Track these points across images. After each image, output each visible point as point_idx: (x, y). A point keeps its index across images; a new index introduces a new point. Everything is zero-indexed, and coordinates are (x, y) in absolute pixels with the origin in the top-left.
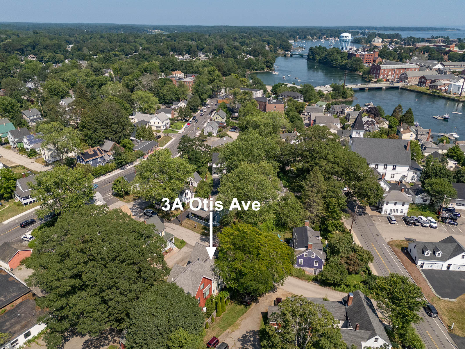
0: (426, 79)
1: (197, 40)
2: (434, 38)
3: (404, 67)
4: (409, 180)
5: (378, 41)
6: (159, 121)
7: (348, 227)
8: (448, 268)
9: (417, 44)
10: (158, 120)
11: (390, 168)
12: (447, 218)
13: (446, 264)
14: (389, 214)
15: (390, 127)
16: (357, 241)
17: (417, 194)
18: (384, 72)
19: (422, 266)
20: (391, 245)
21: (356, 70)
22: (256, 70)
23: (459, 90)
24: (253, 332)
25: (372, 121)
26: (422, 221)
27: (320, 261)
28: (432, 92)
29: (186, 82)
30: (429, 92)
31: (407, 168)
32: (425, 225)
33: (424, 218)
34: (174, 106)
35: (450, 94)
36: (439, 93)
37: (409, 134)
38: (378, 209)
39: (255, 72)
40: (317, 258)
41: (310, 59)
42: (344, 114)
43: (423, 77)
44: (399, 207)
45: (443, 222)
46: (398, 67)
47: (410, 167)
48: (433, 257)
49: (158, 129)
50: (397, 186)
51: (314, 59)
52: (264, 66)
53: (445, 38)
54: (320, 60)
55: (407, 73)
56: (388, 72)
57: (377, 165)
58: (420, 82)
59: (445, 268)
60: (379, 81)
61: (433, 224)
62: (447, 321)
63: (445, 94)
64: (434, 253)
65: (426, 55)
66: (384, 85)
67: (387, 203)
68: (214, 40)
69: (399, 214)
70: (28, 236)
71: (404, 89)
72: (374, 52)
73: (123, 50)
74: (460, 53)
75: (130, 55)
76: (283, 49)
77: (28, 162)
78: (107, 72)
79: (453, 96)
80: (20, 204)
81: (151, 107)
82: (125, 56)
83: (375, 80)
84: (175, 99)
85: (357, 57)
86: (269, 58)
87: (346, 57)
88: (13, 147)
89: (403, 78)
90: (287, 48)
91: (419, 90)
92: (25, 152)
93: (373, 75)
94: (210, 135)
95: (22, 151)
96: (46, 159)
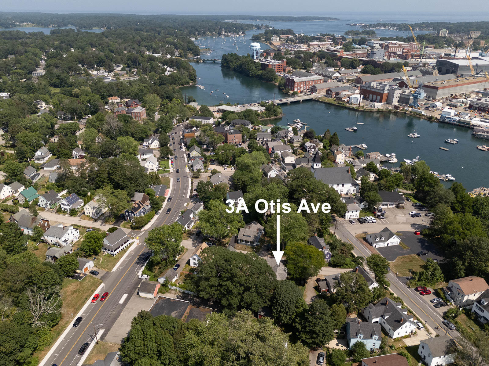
0: (331, 91)
1: (97, 45)
2: (322, 36)
3: (312, 79)
4: (352, 192)
5: (276, 40)
6: (153, 164)
7: (333, 232)
8: (388, 245)
9: (310, 43)
10: (151, 164)
11: (340, 186)
12: (379, 215)
13: (386, 243)
14: (350, 218)
15: (324, 147)
17: (361, 203)
18: (297, 85)
19: (375, 247)
20: (357, 237)
21: (271, 80)
22: (182, 85)
23: (357, 101)
24: (314, 296)
25: (313, 146)
26: (368, 220)
27: (330, 254)
28: (339, 103)
29: (137, 113)
30: (336, 103)
31: (351, 185)
32: (370, 222)
33: (369, 218)
34: (145, 143)
35: (351, 104)
36: (343, 104)
37: (341, 156)
38: (343, 216)
39: (181, 86)
40: (328, 253)
41: (225, 66)
42: (288, 137)
43: (329, 90)
44: (355, 213)
45: (377, 218)
46: (308, 80)
48: (380, 241)
49: (152, 171)
50: (350, 200)
51: (228, 67)
52: (188, 79)
53: (332, 36)
54: (234, 68)
55: (316, 85)
56: (301, 84)
57: (333, 185)
58: (327, 94)
59: (386, 246)
60: (295, 94)
61: (374, 221)
62: (395, 272)
63: (348, 105)
64: (381, 239)
65: (323, 61)
66: (300, 98)
67: (348, 212)
68: (117, 45)
69: (355, 217)
70: (144, 275)
71: (316, 101)
72: (283, 61)
73: (25, 67)
74: (349, 58)
75: (34, 72)
76: (191, 52)
77: (75, 220)
78: (39, 104)
79: (354, 106)
80: (110, 256)
81: (134, 150)
82: (30, 75)
83: (292, 92)
84: (145, 136)
85: (270, 67)
86: (192, 72)
87: (260, 68)
88: (46, 209)
89: (314, 90)
90: (196, 52)
91: (329, 102)
92: (64, 212)
93: (288, 87)
94: (199, 171)
95: (59, 211)
96: (91, 215)
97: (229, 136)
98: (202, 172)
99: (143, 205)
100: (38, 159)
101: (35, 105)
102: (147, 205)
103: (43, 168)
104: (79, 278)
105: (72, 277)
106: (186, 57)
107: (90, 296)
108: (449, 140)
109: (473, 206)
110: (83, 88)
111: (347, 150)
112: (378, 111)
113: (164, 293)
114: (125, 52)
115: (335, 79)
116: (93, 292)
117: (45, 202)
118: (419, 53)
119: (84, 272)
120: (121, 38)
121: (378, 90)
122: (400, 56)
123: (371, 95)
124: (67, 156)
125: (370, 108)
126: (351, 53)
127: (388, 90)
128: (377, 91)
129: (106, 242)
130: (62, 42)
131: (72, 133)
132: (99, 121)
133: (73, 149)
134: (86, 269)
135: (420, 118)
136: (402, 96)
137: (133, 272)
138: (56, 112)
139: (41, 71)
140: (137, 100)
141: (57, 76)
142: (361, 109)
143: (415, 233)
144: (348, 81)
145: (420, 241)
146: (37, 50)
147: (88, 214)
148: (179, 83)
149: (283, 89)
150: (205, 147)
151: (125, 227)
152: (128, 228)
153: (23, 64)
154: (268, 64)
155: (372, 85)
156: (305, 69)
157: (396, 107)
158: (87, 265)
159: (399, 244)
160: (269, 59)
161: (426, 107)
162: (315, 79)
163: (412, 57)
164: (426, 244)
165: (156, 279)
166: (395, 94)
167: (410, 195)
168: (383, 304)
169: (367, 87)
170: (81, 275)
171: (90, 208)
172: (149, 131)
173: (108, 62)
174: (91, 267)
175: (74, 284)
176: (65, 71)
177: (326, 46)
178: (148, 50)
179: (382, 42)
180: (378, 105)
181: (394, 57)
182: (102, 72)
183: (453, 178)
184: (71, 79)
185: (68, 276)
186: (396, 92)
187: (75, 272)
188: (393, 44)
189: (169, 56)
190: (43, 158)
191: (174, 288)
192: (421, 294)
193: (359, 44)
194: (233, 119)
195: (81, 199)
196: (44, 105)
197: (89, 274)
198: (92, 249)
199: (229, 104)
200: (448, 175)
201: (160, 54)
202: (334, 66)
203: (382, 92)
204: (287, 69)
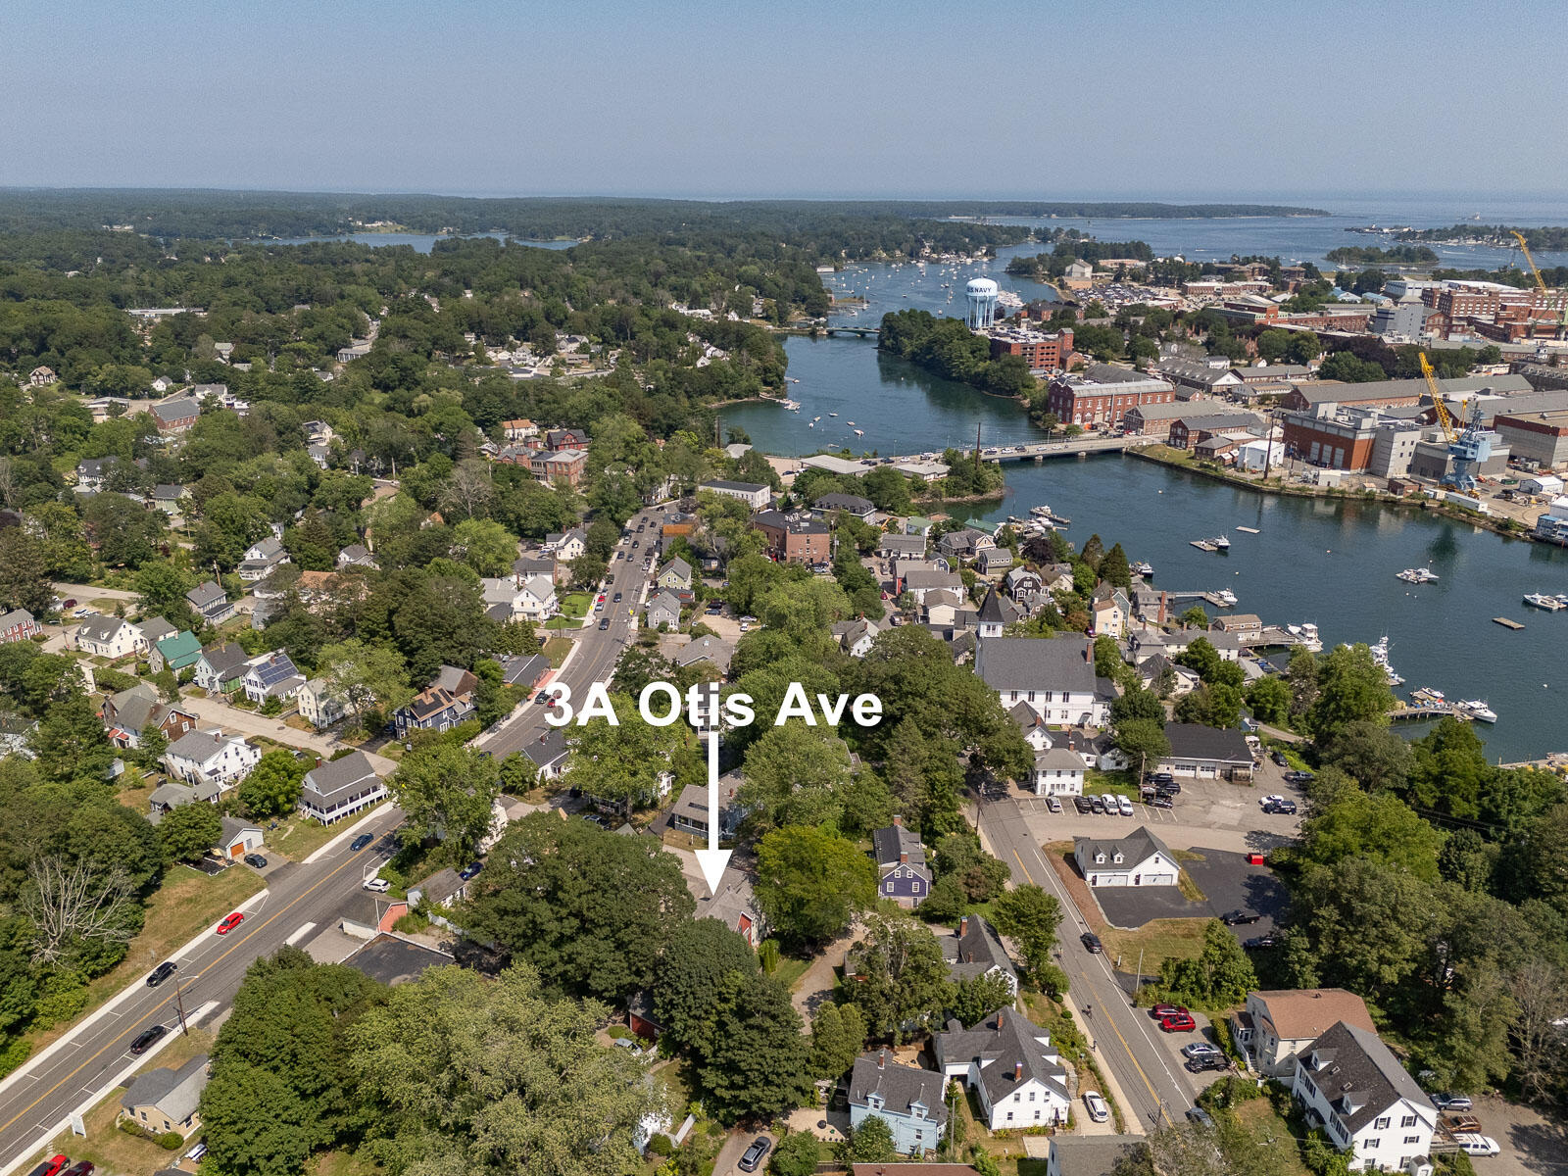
0: (1184, 427)
1: (537, 282)
2: (1238, 262)
3: (1135, 391)
4: (1095, 721)
5: (1083, 274)
6: (535, 600)
7: (973, 824)
8: (1137, 882)
9: (1190, 285)
10: (532, 598)
11: (1057, 698)
12: (1153, 796)
13: (1132, 874)
14: (1050, 795)
15: (1077, 588)
16: (987, 846)
17: (1103, 752)
18: (1084, 405)
19: (1094, 882)
20: (1047, 849)
21: (1014, 391)
22: (737, 396)
23: (1262, 462)
24: (823, 992)
25: (1032, 579)
26: (1106, 804)
27: (922, 882)
28: (1202, 466)
29: (559, 463)
30: (1194, 465)
31: (1091, 698)
32: (1111, 810)
33: (1110, 798)
34: (549, 545)
35: (1243, 470)
36: (1216, 469)
37: (1110, 612)
38: (1028, 783)
39: (733, 401)
40: (916, 879)
41: (888, 348)
42: (974, 554)
43: (1178, 424)
44: (1066, 779)
45: (1144, 802)
46: (1120, 392)
47: (1095, 695)
48: (1110, 865)
49: (535, 619)
50: (1065, 739)
51: (897, 350)
52: (756, 381)
53: (1270, 265)
54: (913, 353)
55: (1142, 409)
56: (1095, 404)
57: (1032, 695)
58: (1174, 435)
59: (1131, 883)
60: (1072, 432)
61: (1125, 809)
62: (1114, 956)
63: (1231, 472)
64: (1112, 858)
65: (1201, 339)
66: (1084, 444)
67: (1045, 774)
68: (591, 282)
69: (1067, 792)
70: (378, 881)
71: (1135, 456)
72: (1062, 334)
73: (321, 337)
74: (1292, 331)
75: (343, 351)
76: (803, 307)
77: (269, 727)
78: (315, 431)
79: (1248, 477)
80: (316, 823)
81: (500, 560)
82: (330, 357)
83: (1062, 427)
84: (551, 527)
85: (1015, 352)
86: (771, 361)
87: (987, 353)
88: (210, 694)
89: (1132, 422)
90: (817, 306)
91: (1171, 461)
92: (250, 704)
93: (1056, 412)
94: (663, 628)
95: (240, 700)
96: (313, 717)
97: (791, 538)
98: (671, 632)
99: (449, 700)
100: (249, 568)
101: (301, 434)
102: (464, 705)
103: (251, 593)
104: (214, 868)
105: (197, 863)
106: (782, 319)
107: (219, 916)
108: (1537, 596)
109: (1480, 796)
110: (444, 391)
111: (1152, 601)
112: (1329, 496)
113: (410, 932)
114: (611, 302)
115: (1223, 393)
116: (231, 906)
117: (210, 674)
118: (1554, 322)
119: (229, 856)
120: (611, 265)
121: (1340, 428)
122: (1484, 330)
123: (1316, 445)
124: (320, 565)
125: (1301, 485)
126: (1313, 315)
127: (1373, 430)
128: (1334, 431)
129: (310, 783)
130: (445, 273)
131: (349, 506)
132: (437, 476)
133: (342, 547)
134: (238, 849)
135: (1471, 526)
136: (1424, 452)
137: (356, 869)
138: (349, 452)
139: (362, 348)
140: (581, 432)
141: (394, 362)
142: (1272, 486)
143: (1249, 858)
144: (1263, 400)
145: (1256, 884)
146: (372, 294)
147: (307, 714)
148: (726, 393)
149: (1039, 418)
150: (714, 564)
151: (388, 755)
152: (394, 759)
153: (318, 328)
154: (1012, 341)
155: (1320, 414)
156: (1133, 360)
157: (1394, 486)
158: (242, 837)
159: (1175, 881)
160: (1023, 330)
161: (1505, 491)
162: (1146, 390)
163: (1529, 332)
164: (1270, 894)
165: (403, 894)
166: (1396, 446)
167: (1291, 746)
168: (993, 1026)
169: (1303, 419)
170: (221, 863)
171: (312, 698)
172: (567, 513)
173: (543, 326)
174: (255, 844)
175: (193, 882)
176: (420, 349)
177: (1244, 294)
178: (680, 299)
179: (1436, 285)
180: (1331, 478)
181: (1463, 331)
182: (523, 353)
183: (1490, 714)
184: (431, 372)
185: (186, 861)
186: (1399, 437)
187: (209, 854)
188: (1469, 289)
189: (733, 316)
190: (263, 568)
191: (441, 921)
192: (1162, 1027)
193: (1358, 291)
194: (826, 493)
195: (301, 673)
196: (328, 433)
197: (242, 862)
198: (267, 797)
199: (846, 454)
200: (1476, 704)
201: (707, 312)
202: (1234, 353)
203: (1350, 436)
204: (1073, 359)
